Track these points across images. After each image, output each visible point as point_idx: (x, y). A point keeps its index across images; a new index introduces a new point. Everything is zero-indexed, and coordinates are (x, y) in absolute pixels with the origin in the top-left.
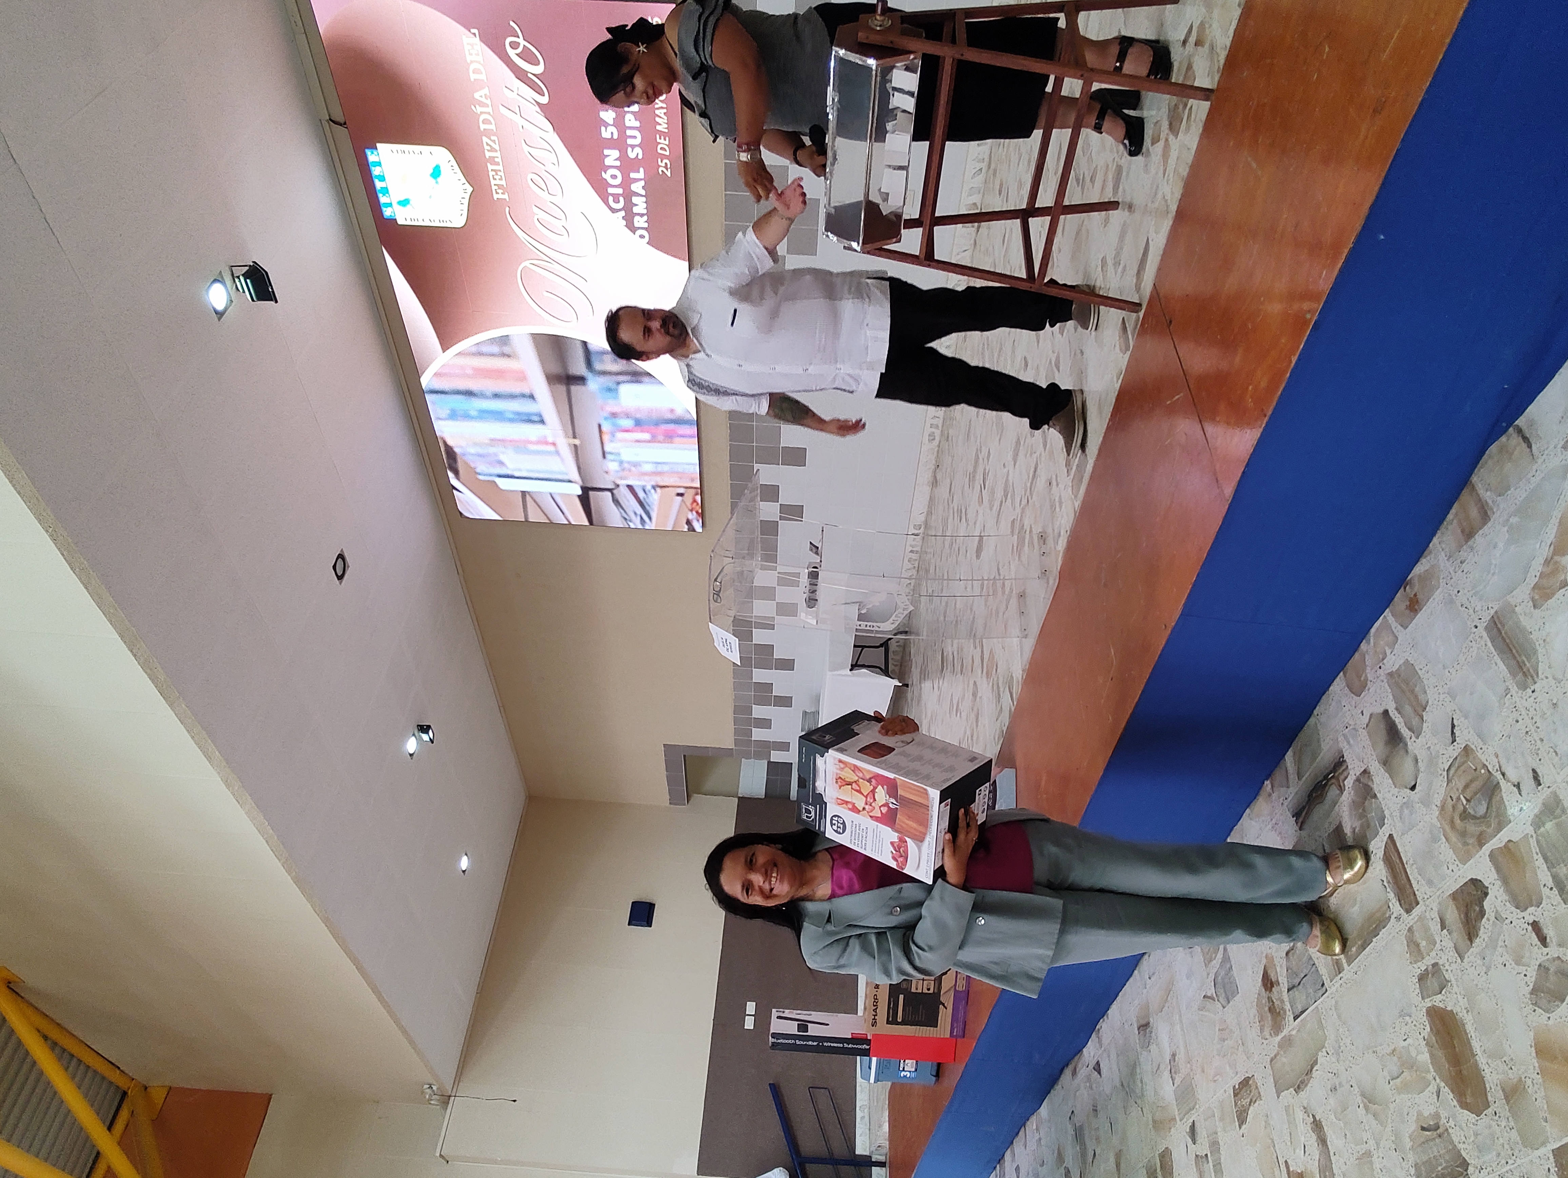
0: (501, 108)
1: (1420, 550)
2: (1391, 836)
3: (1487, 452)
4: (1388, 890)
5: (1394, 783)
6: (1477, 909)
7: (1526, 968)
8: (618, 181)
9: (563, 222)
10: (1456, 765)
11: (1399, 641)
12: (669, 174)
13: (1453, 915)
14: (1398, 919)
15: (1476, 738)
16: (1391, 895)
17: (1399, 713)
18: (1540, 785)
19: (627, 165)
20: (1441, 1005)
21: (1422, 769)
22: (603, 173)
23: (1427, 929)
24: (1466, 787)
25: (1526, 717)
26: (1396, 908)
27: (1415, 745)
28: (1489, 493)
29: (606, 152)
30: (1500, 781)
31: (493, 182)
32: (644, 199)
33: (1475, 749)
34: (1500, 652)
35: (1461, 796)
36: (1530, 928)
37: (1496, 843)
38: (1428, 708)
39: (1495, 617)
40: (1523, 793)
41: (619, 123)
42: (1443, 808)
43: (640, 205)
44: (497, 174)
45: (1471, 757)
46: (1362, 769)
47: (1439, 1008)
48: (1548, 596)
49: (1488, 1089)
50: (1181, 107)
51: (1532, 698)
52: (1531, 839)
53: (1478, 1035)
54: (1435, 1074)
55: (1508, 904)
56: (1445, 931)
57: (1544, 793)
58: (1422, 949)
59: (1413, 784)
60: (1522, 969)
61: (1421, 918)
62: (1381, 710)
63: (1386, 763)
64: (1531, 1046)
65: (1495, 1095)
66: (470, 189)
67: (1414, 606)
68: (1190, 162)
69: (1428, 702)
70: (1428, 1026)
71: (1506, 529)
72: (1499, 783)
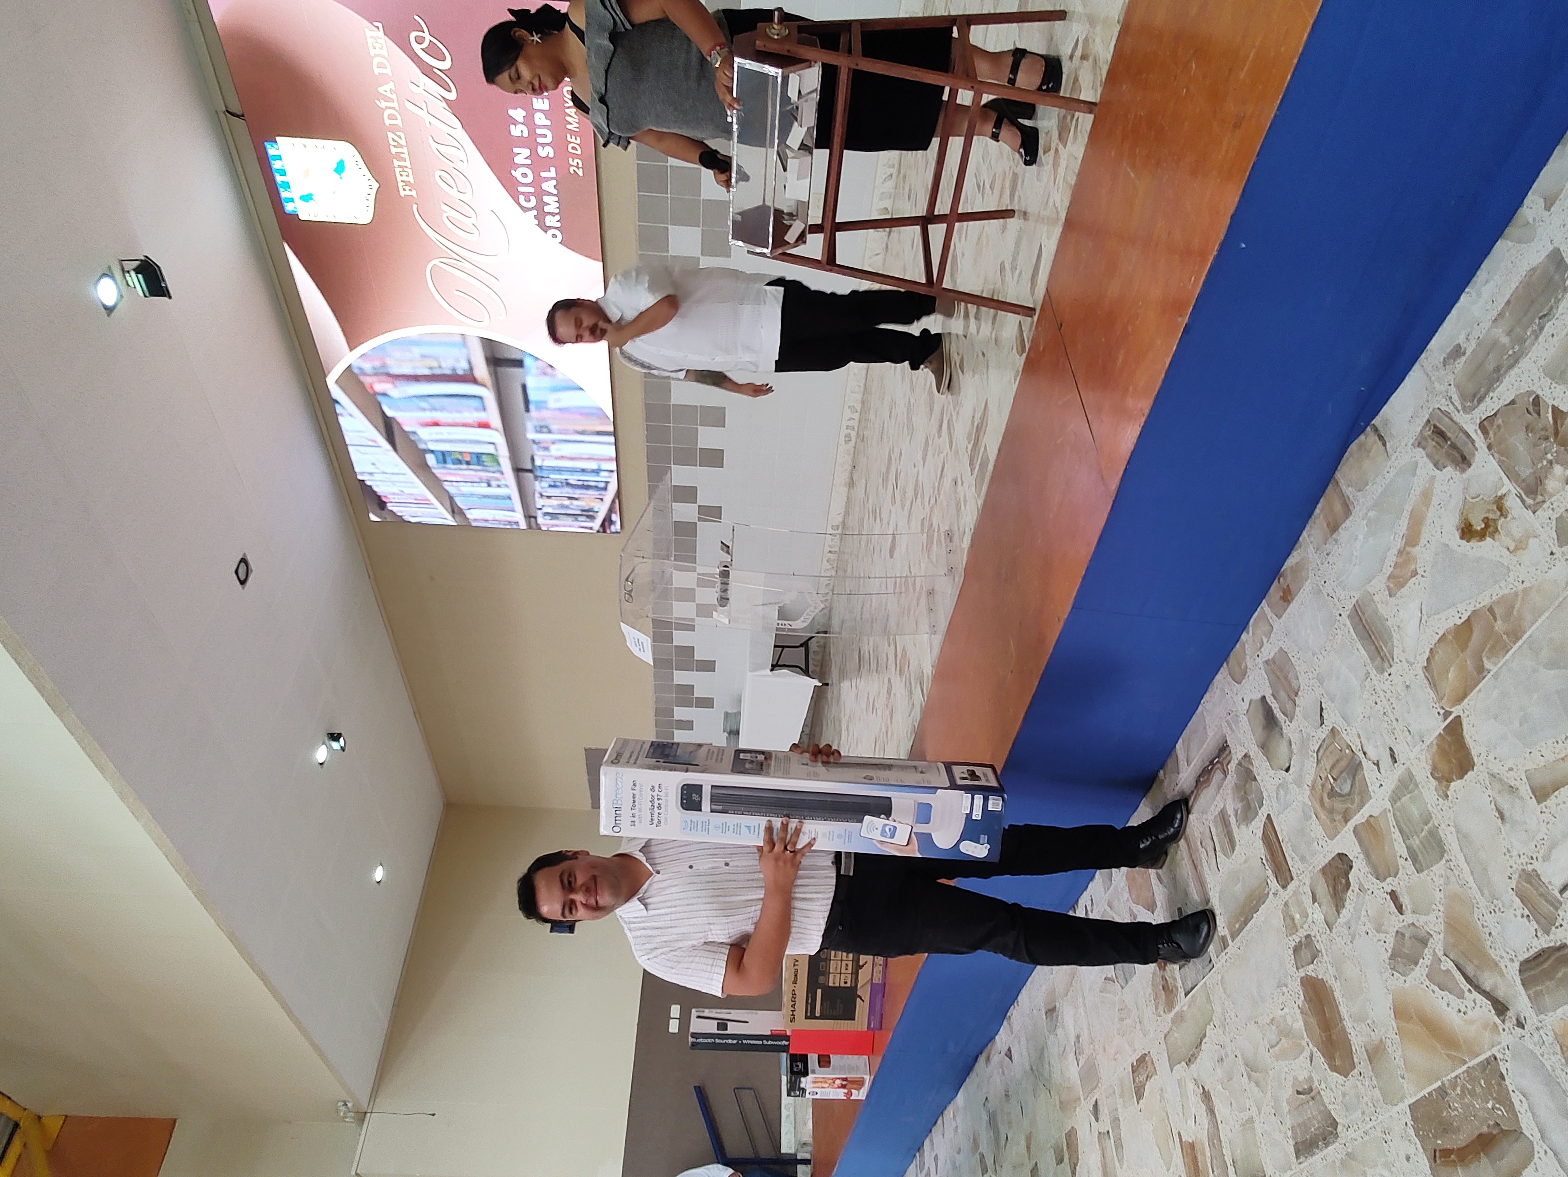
0: (408, 104)
1: (1291, 543)
2: (1269, 815)
3: (1349, 450)
4: (1267, 867)
5: (1271, 765)
6: (1344, 881)
7: (1385, 935)
8: (530, 179)
9: (473, 220)
10: (1325, 747)
11: (1274, 629)
12: (580, 173)
13: (1323, 889)
14: (1275, 894)
15: (1342, 719)
16: (1270, 873)
17: (1275, 699)
18: (1396, 762)
19: (538, 164)
20: (1313, 975)
21: (1295, 751)
22: (513, 172)
23: (1299, 903)
24: (1333, 767)
25: (1384, 700)
26: (1274, 884)
27: (1289, 729)
28: (1350, 488)
29: (516, 150)
30: (1362, 760)
31: (399, 179)
32: (556, 199)
33: (1340, 730)
34: (1361, 638)
35: (1329, 776)
36: (1388, 897)
37: (1359, 819)
38: (1299, 693)
39: (1357, 606)
40: (1381, 771)
41: (529, 121)
42: (1313, 788)
43: (552, 204)
44: (404, 171)
45: (1337, 738)
46: (1244, 754)
47: (1311, 977)
48: (1401, 585)
49: (1354, 1051)
50: (1069, 117)
51: (1389, 681)
52: (1388, 814)
53: (1344, 1000)
54: (1308, 1040)
55: (1369, 875)
56: (1316, 904)
57: (1400, 770)
58: (1296, 921)
59: (1287, 765)
60: (1382, 936)
61: (1295, 893)
62: (1259, 696)
63: (1264, 747)
64: (1390, 1009)
65: (1360, 1056)
66: (376, 185)
67: (1287, 597)
68: (1077, 171)
69: (1299, 687)
70: (1302, 995)
71: (1365, 522)
72: (1361, 762)
